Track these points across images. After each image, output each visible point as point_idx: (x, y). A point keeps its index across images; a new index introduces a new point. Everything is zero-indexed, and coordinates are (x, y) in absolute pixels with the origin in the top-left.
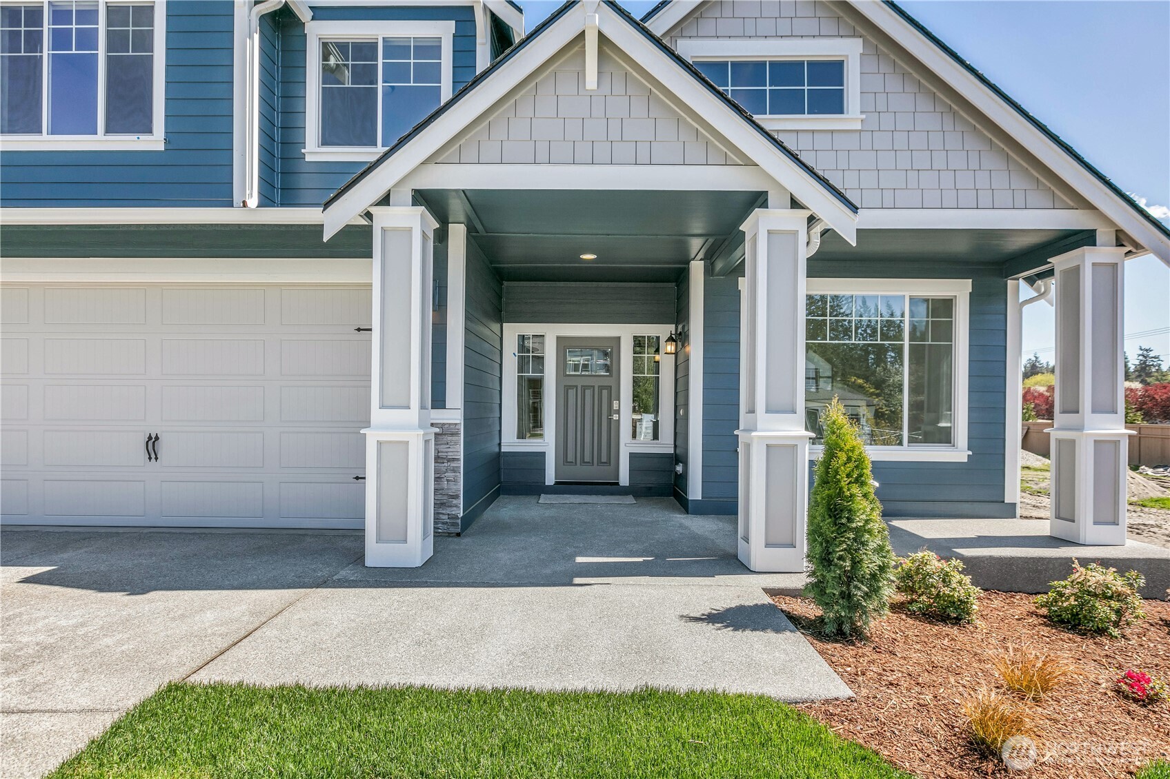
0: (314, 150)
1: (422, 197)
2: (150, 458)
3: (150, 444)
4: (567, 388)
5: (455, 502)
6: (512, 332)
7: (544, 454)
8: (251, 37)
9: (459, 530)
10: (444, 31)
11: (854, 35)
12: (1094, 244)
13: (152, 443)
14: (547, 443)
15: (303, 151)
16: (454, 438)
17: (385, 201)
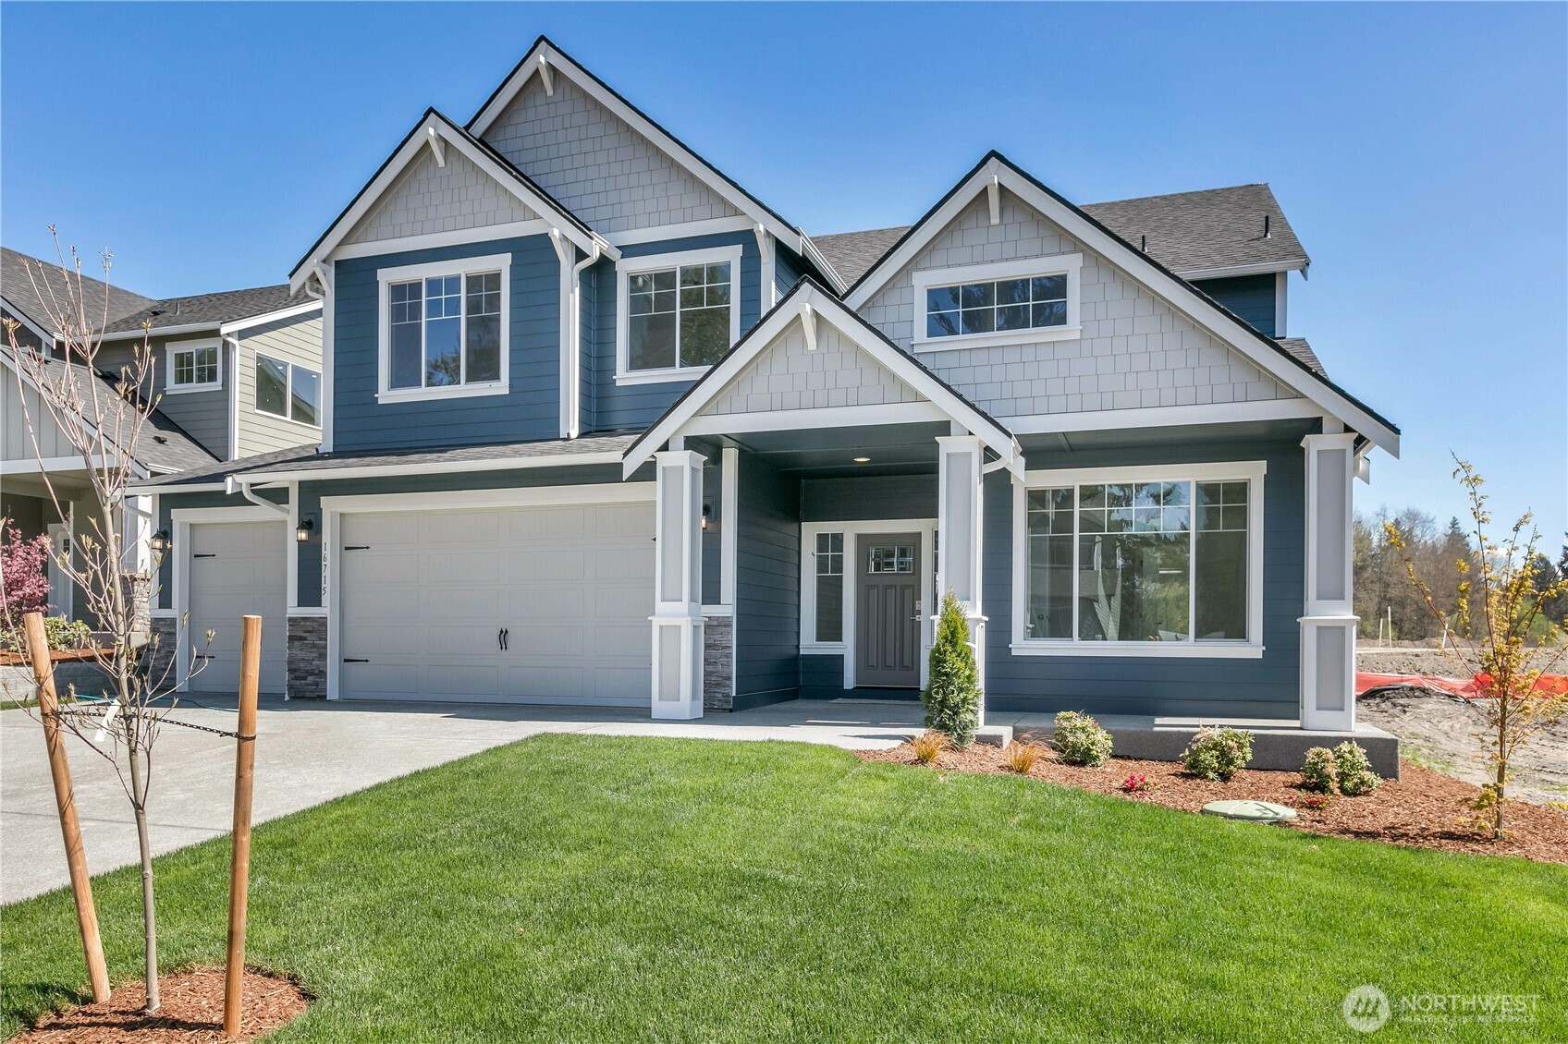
0: (624, 376)
1: (693, 443)
2: (502, 648)
3: (502, 636)
4: (870, 587)
5: (728, 682)
6: (811, 532)
7: (842, 657)
8: (573, 292)
9: (731, 707)
10: (731, 255)
11: (1074, 252)
12: (1321, 433)
13: (503, 634)
14: (847, 647)
15: (614, 377)
16: (728, 629)
17: (665, 447)
